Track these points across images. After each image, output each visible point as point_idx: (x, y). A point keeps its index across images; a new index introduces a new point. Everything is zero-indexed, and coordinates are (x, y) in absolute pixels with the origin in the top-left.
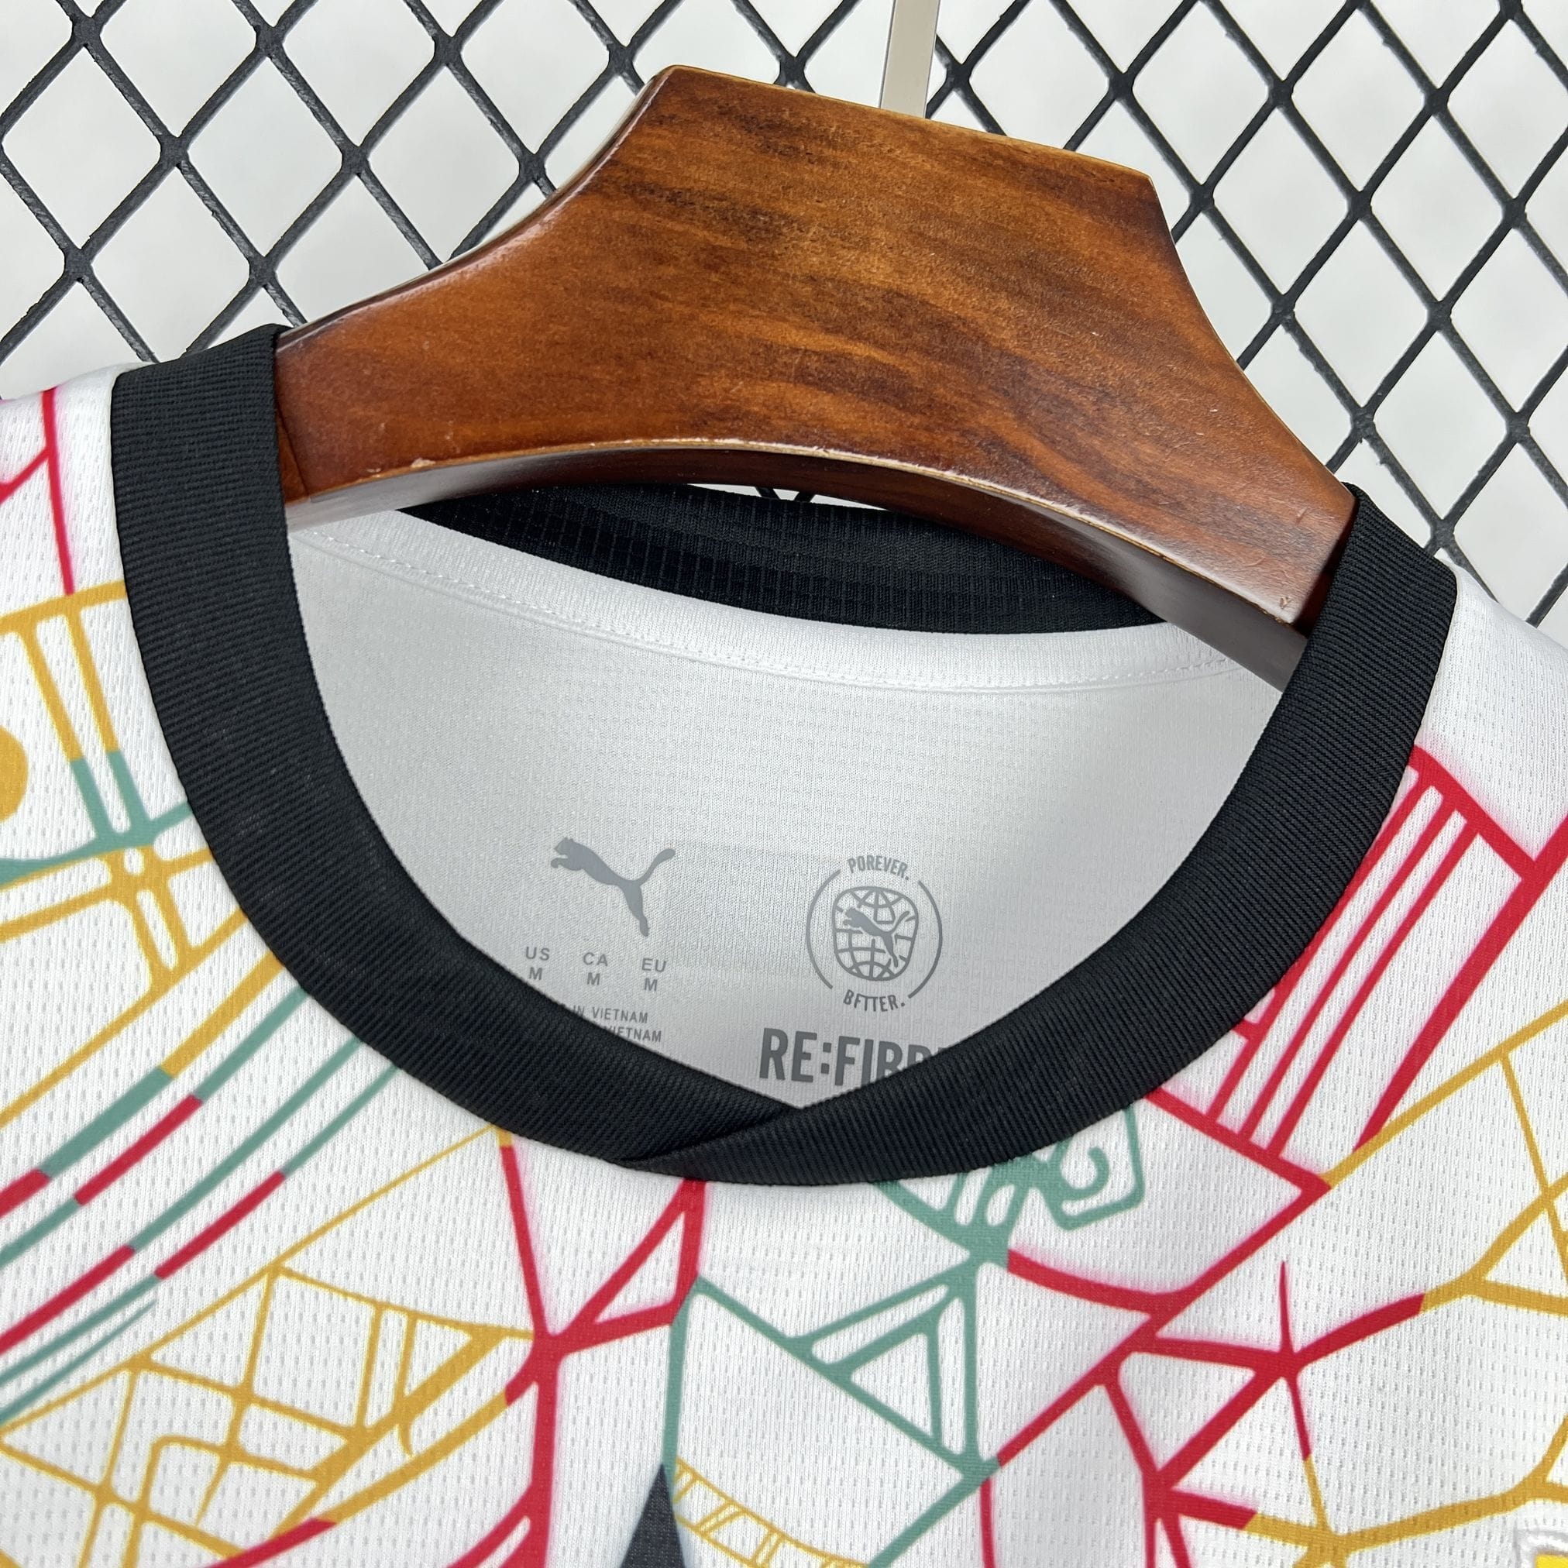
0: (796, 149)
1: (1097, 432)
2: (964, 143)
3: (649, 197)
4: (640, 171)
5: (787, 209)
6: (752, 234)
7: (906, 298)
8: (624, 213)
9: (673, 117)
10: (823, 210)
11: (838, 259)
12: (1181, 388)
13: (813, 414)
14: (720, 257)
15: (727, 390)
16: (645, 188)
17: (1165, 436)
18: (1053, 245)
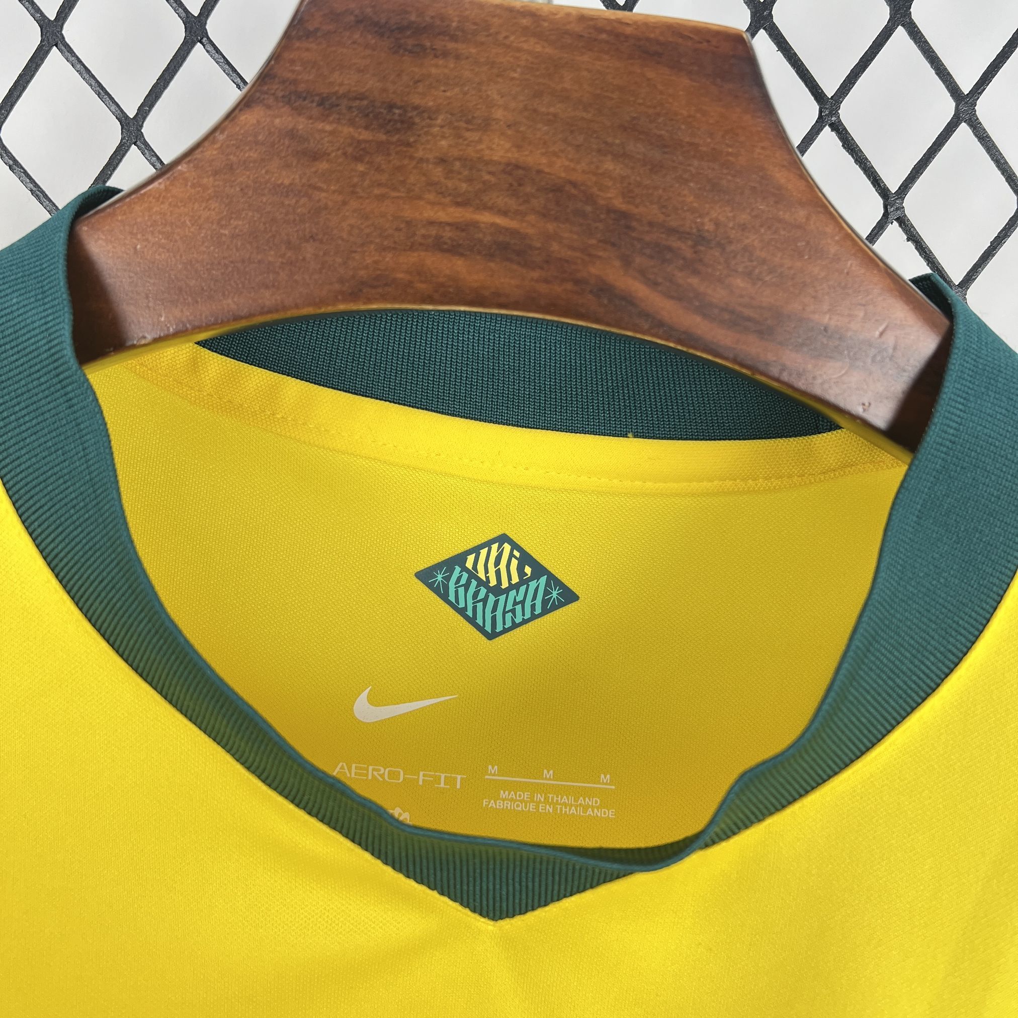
0: (423, 48)
1: (696, 272)
2: (570, 23)
3: (302, 103)
4: (295, 82)
5: (418, 101)
6: (389, 127)
7: (524, 169)
8: (283, 119)
9: (317, 30)
10: (449, 98)
11: (465, 140)
12: (769, 228)
13: (449, 276)
14: (363, 149)
15: (376, 262)
16: (299, 96)
17: (757, 271)
18: (655, 107)
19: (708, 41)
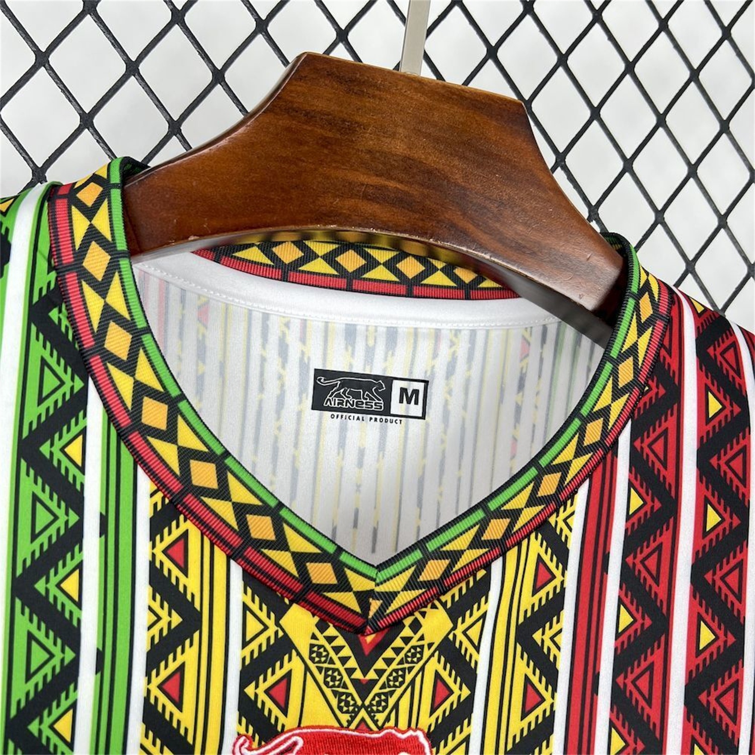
0: (363, 91)
1: (498, 221)
2: (438, 88)
3: (295, 114)
4: (291, 102)
5: (358, 119)
6: (342, 131)
7: (412, 160)
8: (284, 122)
9: (305, 77)
10: (374, 119)
11: (382, 142)
12: (535, 200)
13: (371, 214)
14: (328, 142)
15: (331, 203)
16: (294, 110)
17: (529, 222)
18: (479, 135)
19: (506, 105)
